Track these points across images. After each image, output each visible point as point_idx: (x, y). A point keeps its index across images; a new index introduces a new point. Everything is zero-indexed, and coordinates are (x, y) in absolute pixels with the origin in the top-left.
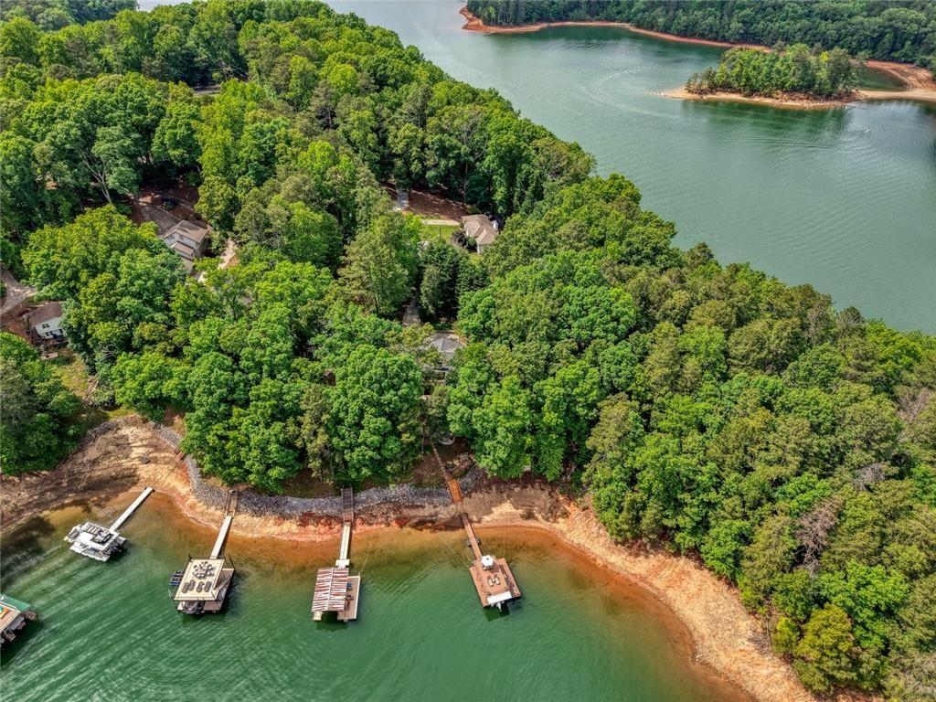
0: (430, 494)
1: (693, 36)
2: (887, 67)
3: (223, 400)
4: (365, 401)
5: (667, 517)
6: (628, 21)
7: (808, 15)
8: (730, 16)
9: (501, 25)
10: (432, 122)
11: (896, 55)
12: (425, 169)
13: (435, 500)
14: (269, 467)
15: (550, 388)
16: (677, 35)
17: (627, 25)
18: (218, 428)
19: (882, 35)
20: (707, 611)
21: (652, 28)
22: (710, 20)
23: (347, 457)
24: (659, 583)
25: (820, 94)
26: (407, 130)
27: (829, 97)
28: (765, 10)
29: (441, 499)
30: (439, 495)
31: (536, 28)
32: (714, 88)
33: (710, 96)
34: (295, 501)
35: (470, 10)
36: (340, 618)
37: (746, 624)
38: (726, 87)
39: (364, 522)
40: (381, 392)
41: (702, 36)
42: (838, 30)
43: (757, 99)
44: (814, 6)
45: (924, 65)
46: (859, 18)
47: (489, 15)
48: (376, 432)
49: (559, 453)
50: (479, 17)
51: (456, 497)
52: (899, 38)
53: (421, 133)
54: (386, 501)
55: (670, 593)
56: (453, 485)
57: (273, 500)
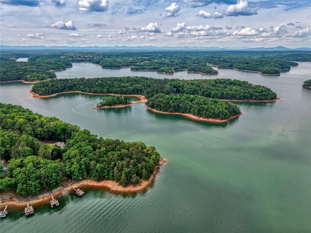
0: (65, 187)
1: (96, 93)
2: (137, 96)
3: (25, 180)
6: (80, 90)
7: (120, 87)
8: (104, 88)
9: (45, 95)
10: (45, 126)
11: (138, 93)
14: (36, 189)
15: (82, 162)
16: (93, 93)
17: (80, 91)
18: (25, 185)
19: (134, 90)
20: (112, 185)
21: (86, 92)
22: (99, 89)
23: (51, 182)
24: (105, 185)
25: (124, 104)
27: (126, 104)
28: (111, 86)
30: (67, 187)
31: (55, 95)
32: (103, 105)
33: (102, 107)
34: (40, 196)
35: (33, 92)
36: (56, 205)
37: (117, 184)
38: (105, 105)
40: (55, 170)
41: (99, 93)
42: (126, 90)
43: (112, 107)
44: (120, 85)
45: (143, 95)
46: (129, 87)
47: (41, 93)
48: (55, 176)
49: (86, 173)
50: (37, 93)
51: (70, 186)
52: (138, 90)
54: (58, 190)
55: (107, 185)
56: (69, 184)
57: (36, 197)
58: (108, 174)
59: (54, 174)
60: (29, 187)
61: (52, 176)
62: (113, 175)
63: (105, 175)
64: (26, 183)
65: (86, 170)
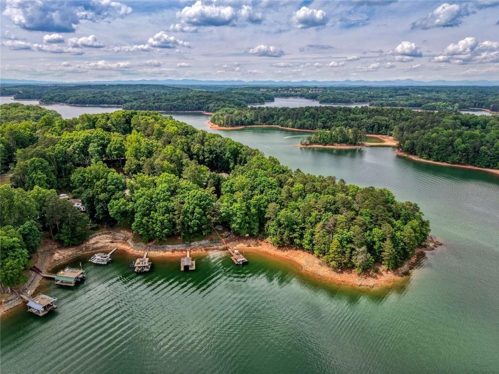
0: (215, 243)
1: (304, 128)
2: (378, 136)
3: (148, 209)
4: (196, 204)
5: (291, 235)
6: (278, 125)
7: (347, 119)
8: (317, 121)
9: (225, 126)
10: (206, 143)
11: (380, 132)
12: (205, 158)
13: (217, 244)
14: (163, 230)
15: (253, 201)
16: (298, 129)
17: (277, 126)
18: (146, 218)
19: (374, 126)
20: (306, 260)
21: (288, 126)
22: (310, 122)
23: (189, 224)
24: (292, 257)
25: (351, 144)
26: (198, 146)
27: (355, 144)
28: (330, 118)
29: (219, 244)
30: (219, 242)
31: (241, 127)
32: (311, 143)
33: (310, 146)
34: (169, 246)
35: (212, 122)
36: (190, 269)
37: (317, 261)
38: (316, 143)
39: (193, 251)
40: (200, 201)
41: (307, 128)
42: (358, 124)
43: (328, 147)
44: (348, 116)
45: (391, 135)
46: (365, 120)
47: (221, 123)
48: (199, 213)
49: (257, 224)
50: (216, 124)
51: (225, 243)
52: (380, 127)
53: (202, 147)
54: (201, 245)
55: (295, 258)
56: (223, 240)
57: (162, 246)
58: (301, 236)
59: (198, 210)
60: (153, 223)
61: (193, 213)
62: (311, 241)
63: (296, 238)
64: (148, 215)
65: (258, 220)
